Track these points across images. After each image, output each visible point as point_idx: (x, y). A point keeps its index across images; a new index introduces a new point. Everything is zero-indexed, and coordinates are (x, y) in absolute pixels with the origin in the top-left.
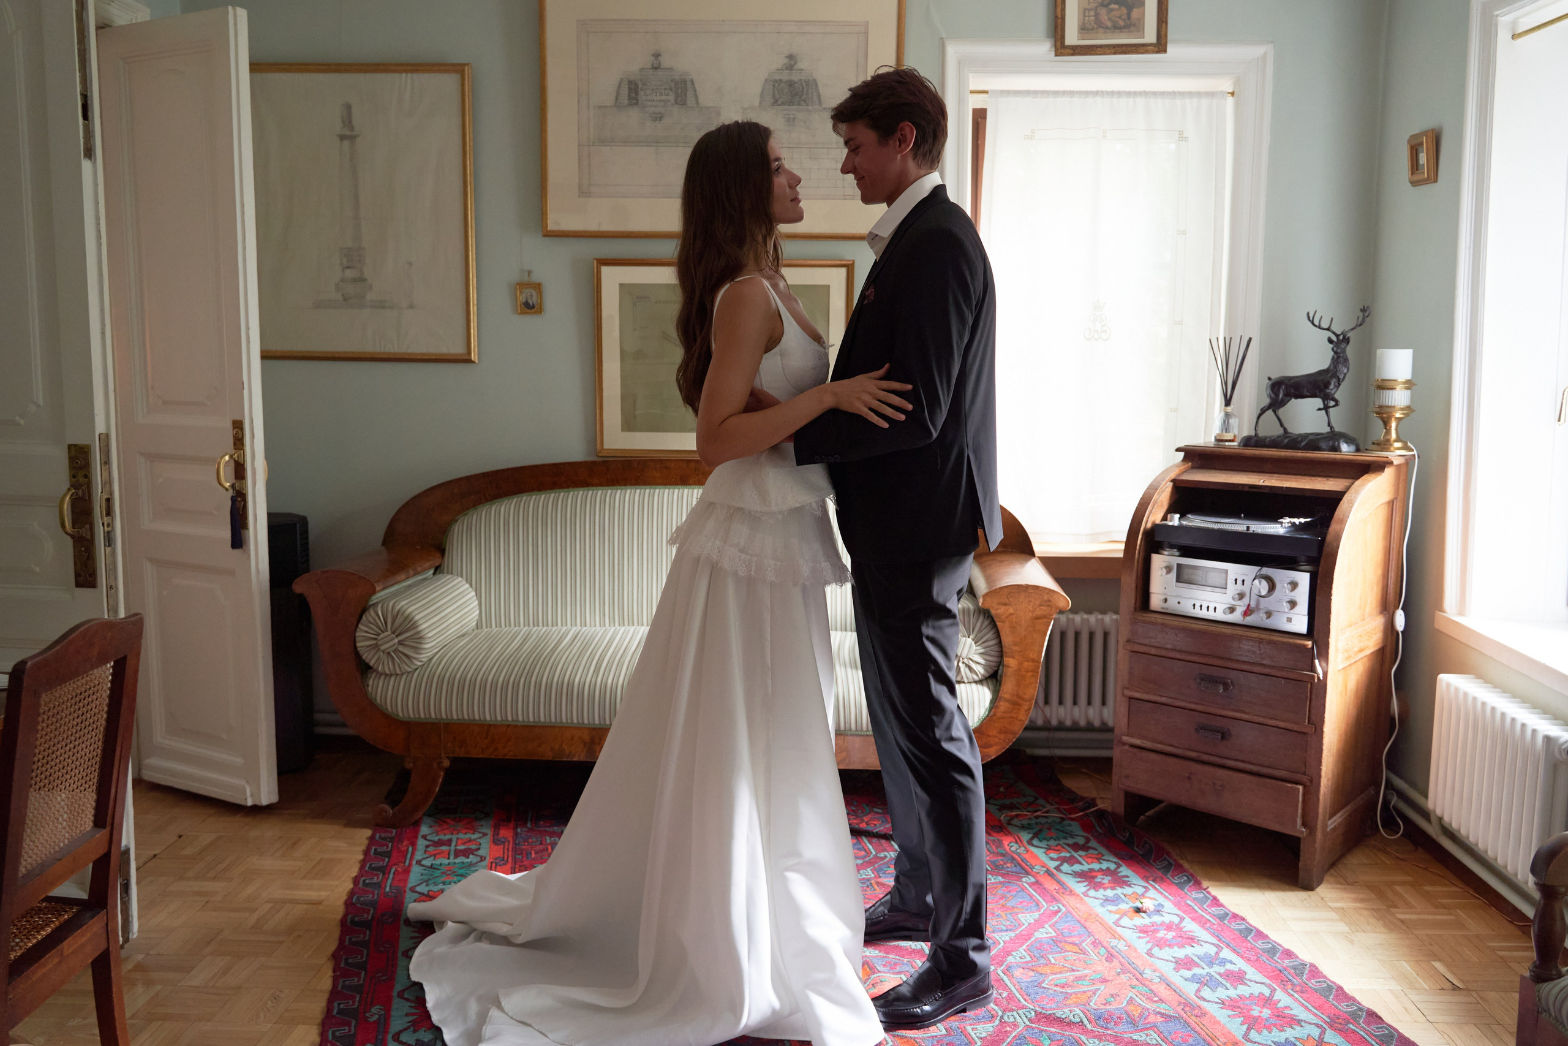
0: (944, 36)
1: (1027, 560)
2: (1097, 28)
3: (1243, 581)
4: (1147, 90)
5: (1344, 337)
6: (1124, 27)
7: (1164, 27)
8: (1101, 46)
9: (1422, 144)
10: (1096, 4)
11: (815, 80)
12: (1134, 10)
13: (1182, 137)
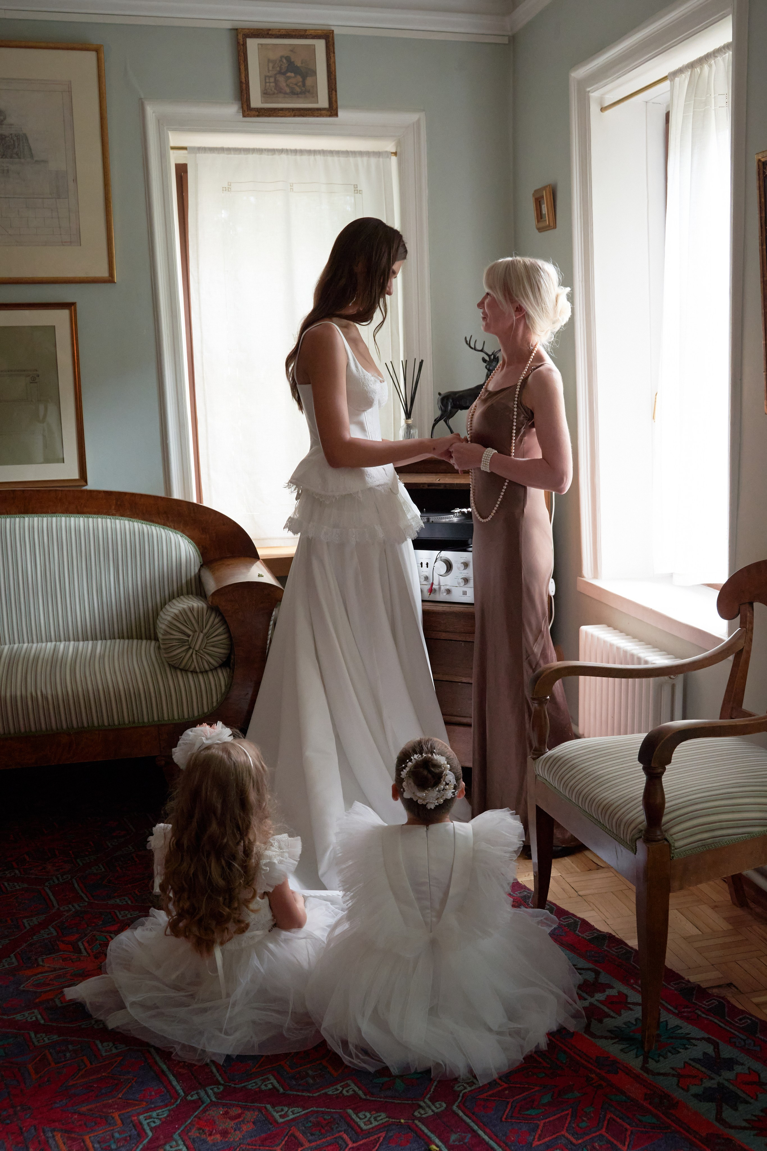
0: (142, 96)
1: (253, 563)
2: (277, 93)
3: (427, 564)
4: (325, 148)
5: (494, 356)
6: (301, 93)
7: (334, 96)
8: (282, 109)
9: (543, 197)
10: (276, 72)
11: (25, 135)
12: (308, 78)
13: (357, 190)
